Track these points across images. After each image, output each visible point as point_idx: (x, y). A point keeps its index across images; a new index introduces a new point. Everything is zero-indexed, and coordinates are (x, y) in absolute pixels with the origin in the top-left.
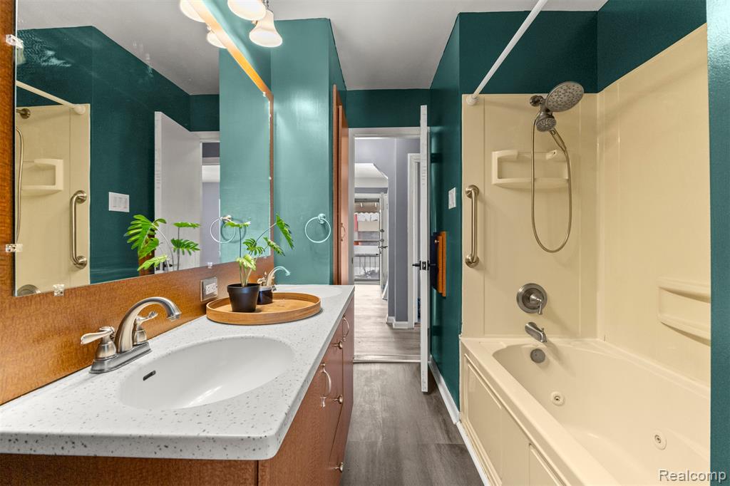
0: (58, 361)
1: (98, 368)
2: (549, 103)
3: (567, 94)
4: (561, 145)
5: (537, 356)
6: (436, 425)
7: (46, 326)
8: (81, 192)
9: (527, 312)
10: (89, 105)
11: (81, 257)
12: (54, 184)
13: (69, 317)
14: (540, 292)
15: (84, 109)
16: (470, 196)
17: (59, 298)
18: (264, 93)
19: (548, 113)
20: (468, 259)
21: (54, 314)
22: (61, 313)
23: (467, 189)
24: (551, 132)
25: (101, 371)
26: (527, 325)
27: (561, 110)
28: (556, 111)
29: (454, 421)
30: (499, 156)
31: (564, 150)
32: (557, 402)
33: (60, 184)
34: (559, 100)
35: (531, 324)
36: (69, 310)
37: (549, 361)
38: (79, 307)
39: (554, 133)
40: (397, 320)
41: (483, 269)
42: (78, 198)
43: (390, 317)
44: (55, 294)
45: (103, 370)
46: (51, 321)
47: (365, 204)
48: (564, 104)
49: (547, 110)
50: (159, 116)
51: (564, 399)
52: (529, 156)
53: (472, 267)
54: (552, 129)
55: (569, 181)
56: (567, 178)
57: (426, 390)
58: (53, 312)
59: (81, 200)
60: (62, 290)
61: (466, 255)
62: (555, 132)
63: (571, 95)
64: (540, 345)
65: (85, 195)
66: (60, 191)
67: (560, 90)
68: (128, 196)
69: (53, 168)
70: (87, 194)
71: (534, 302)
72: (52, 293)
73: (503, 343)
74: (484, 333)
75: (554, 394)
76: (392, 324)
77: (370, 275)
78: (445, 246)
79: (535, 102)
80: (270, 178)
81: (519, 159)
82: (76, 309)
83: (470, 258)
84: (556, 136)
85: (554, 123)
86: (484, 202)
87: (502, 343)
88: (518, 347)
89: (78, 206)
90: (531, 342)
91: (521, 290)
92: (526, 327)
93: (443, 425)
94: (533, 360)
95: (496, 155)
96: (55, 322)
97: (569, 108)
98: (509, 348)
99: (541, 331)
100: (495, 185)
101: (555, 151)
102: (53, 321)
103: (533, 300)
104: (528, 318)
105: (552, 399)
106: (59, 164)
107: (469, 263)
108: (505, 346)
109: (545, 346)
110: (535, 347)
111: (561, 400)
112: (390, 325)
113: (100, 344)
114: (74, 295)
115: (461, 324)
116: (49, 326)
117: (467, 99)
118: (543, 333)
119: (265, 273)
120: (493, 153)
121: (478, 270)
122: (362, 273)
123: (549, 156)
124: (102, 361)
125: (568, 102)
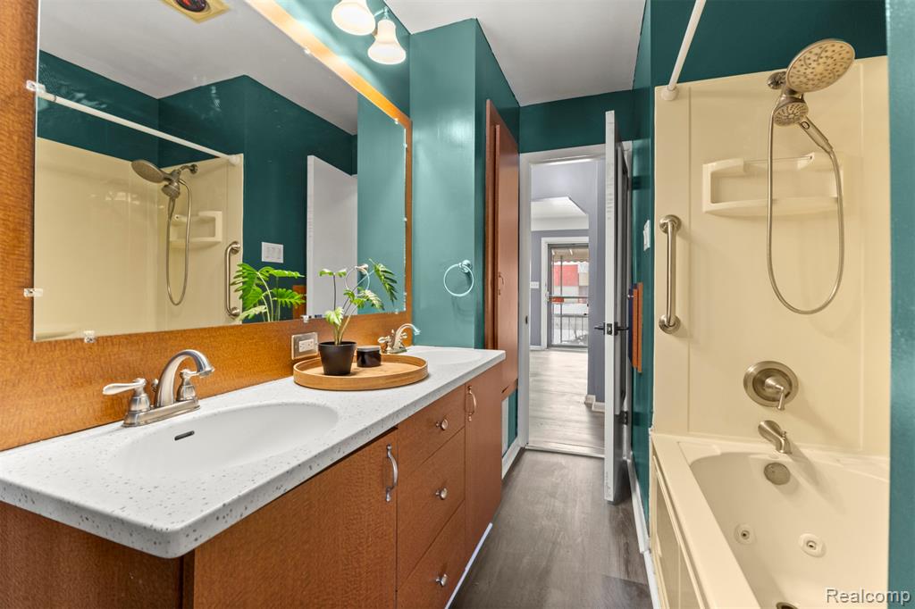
0: (88, 410)
1: (129, 421)
2: (791, 80)
3: (821, 61)
4: (822, 142)
5: (775, 473)
6: (613, 549)
7: (73, 373)
8: (235, 243)
9: (761, 404)
10: (242, 155)
11: (235, 308)
12: (214, 235)
13: (103, 365)
14: (784, 375)
15: (238, 159)
16: (666, 231)
17: (90, 346)
18: (396, 119)
19: (795, 97)
20: (663, 321)
21: (84, 361)
22: (94, 362)
23: (662, 221)
24: (801, 125)
25: (131, 425)
26: (762, 424)
27: (816, 87)
28: (808, 90)
29: (642, 548)
30: (715, 169)
31: (829, 150)
32: (811, 550)
33: (219, 237)
34: (809, 71)
35: (769, 423)
36: (103, 359)
37: (797, 485)
38: (116, 356)
39: (807, 126)
40: (597, 401)
41: (687, 336)
42: (232, 249)
43: (590, 396)
44: (85, 341)
45: (134, 424)
46: (80, 369)
47: (577, 250)
48: (819, 77)
49: (792, 92)
50: (311, 160)
51: (824, 549)
52: (766, 166)
53: (670, 333)
54: (804, 120)
55: (839, 200)
56: (836, 196)
57: (612, 499)
58: (82, 359)
59: (235, 251)
60: (92, 337)
61: (660, 315)
62: (809, 124)
63: (830, 61)
64: (783, 458)
65: (239, 246)
66: (219, 242)
67: (808, 55)
68: (282, 246)
69: (213, 220)
70: (240, 245)
71: (770, 390)
72: (82, 340)
73: (716, 447)
74: (688, 431)
75: (805, 536)
76: (591, 404)
77: (582, 341)
78: (641, 303)
79: (776, 83)
80: (405, 219)
81: (748, 172)
82: (113, 357)
83: (665, 320)
84: (811, 130)
85: (805, 111)
86: (689, 238)
87: (714, 446)
88: (744, 456)
89: (233, 257)
90: (766, 451)
91: (751, 370)
92: (760, 427)
93: (623, 551)
94: (768, 479)
95: (709, 168)
96: (86, 369)
97: (829, 84)
98: (724, 455)
99: (782, 436)
100: (707, 212)
101: (812, 154)
102: (83, 368)
103: (770, 387)
104: (763, 413)
105: (802, 543)
106: (218, 215)
107: (664, 327)
108: (718, 452)
109: (791, 460)
110: (773, 460)
111: (818, 549)
112: (589, 406)
113: (132, 396)
114: (110, 343)
115: (652, 413)
116: (77, 373)
117: (662, 94)
118: (786, 440)
119: (393, 331)
120: (704, 166)
121: (676, 336)
122: (573, 338)
123: (802, 163)
124: (133, 414)
125: (826, 73)
